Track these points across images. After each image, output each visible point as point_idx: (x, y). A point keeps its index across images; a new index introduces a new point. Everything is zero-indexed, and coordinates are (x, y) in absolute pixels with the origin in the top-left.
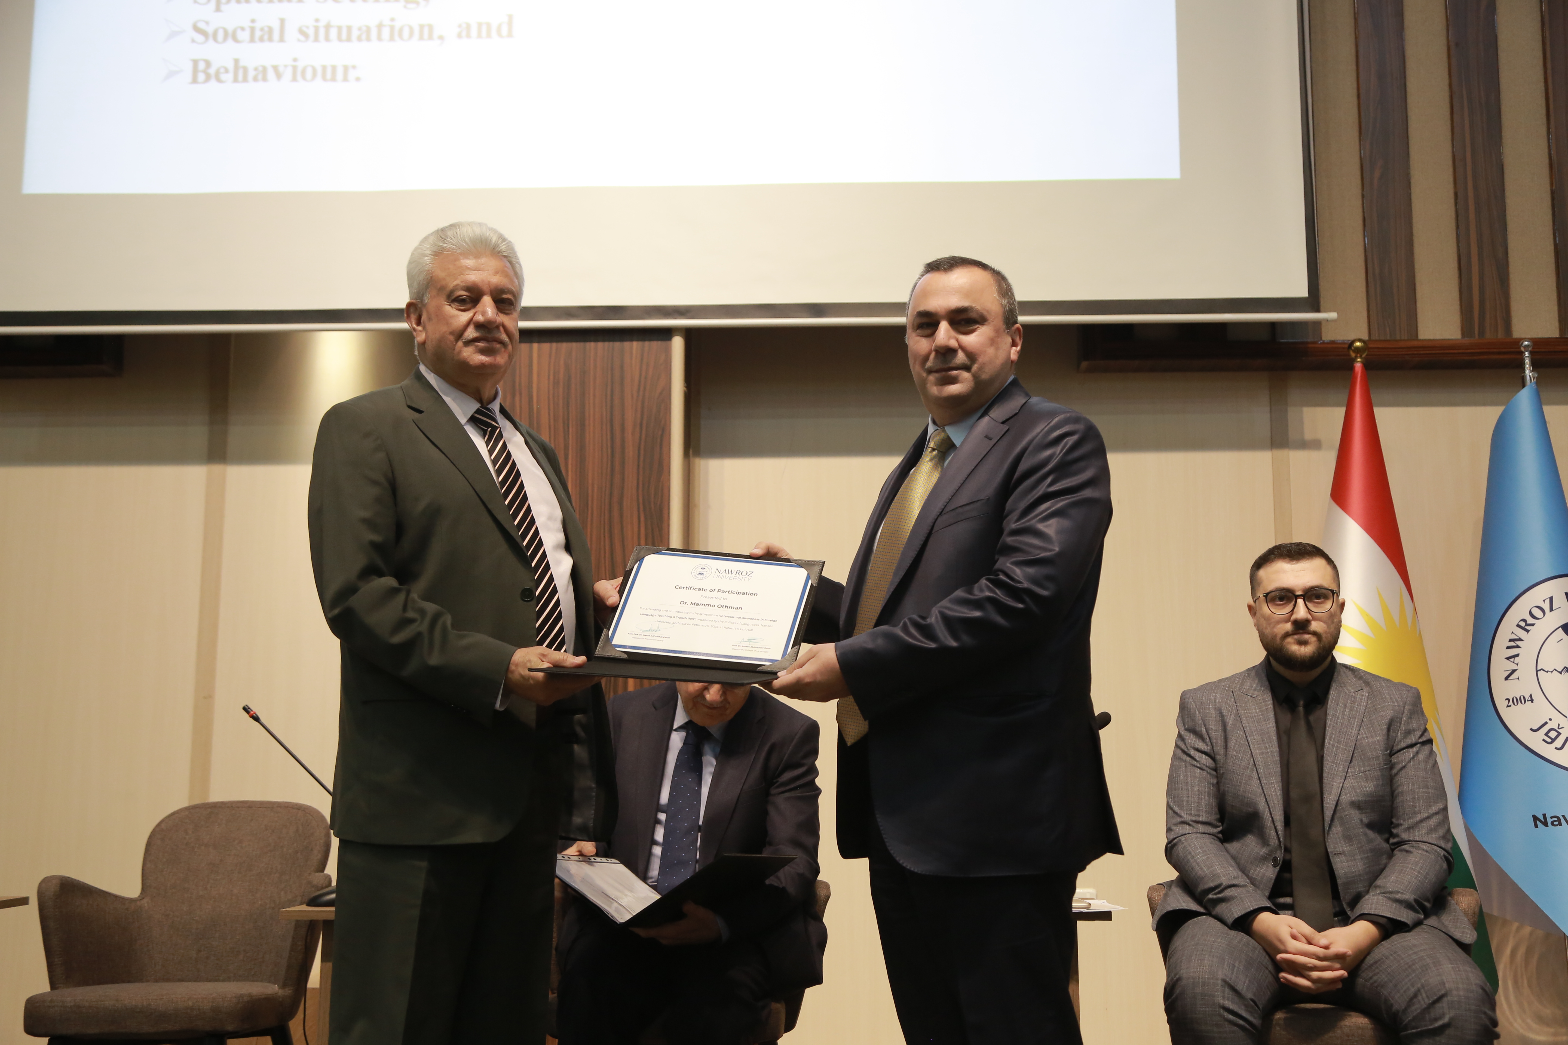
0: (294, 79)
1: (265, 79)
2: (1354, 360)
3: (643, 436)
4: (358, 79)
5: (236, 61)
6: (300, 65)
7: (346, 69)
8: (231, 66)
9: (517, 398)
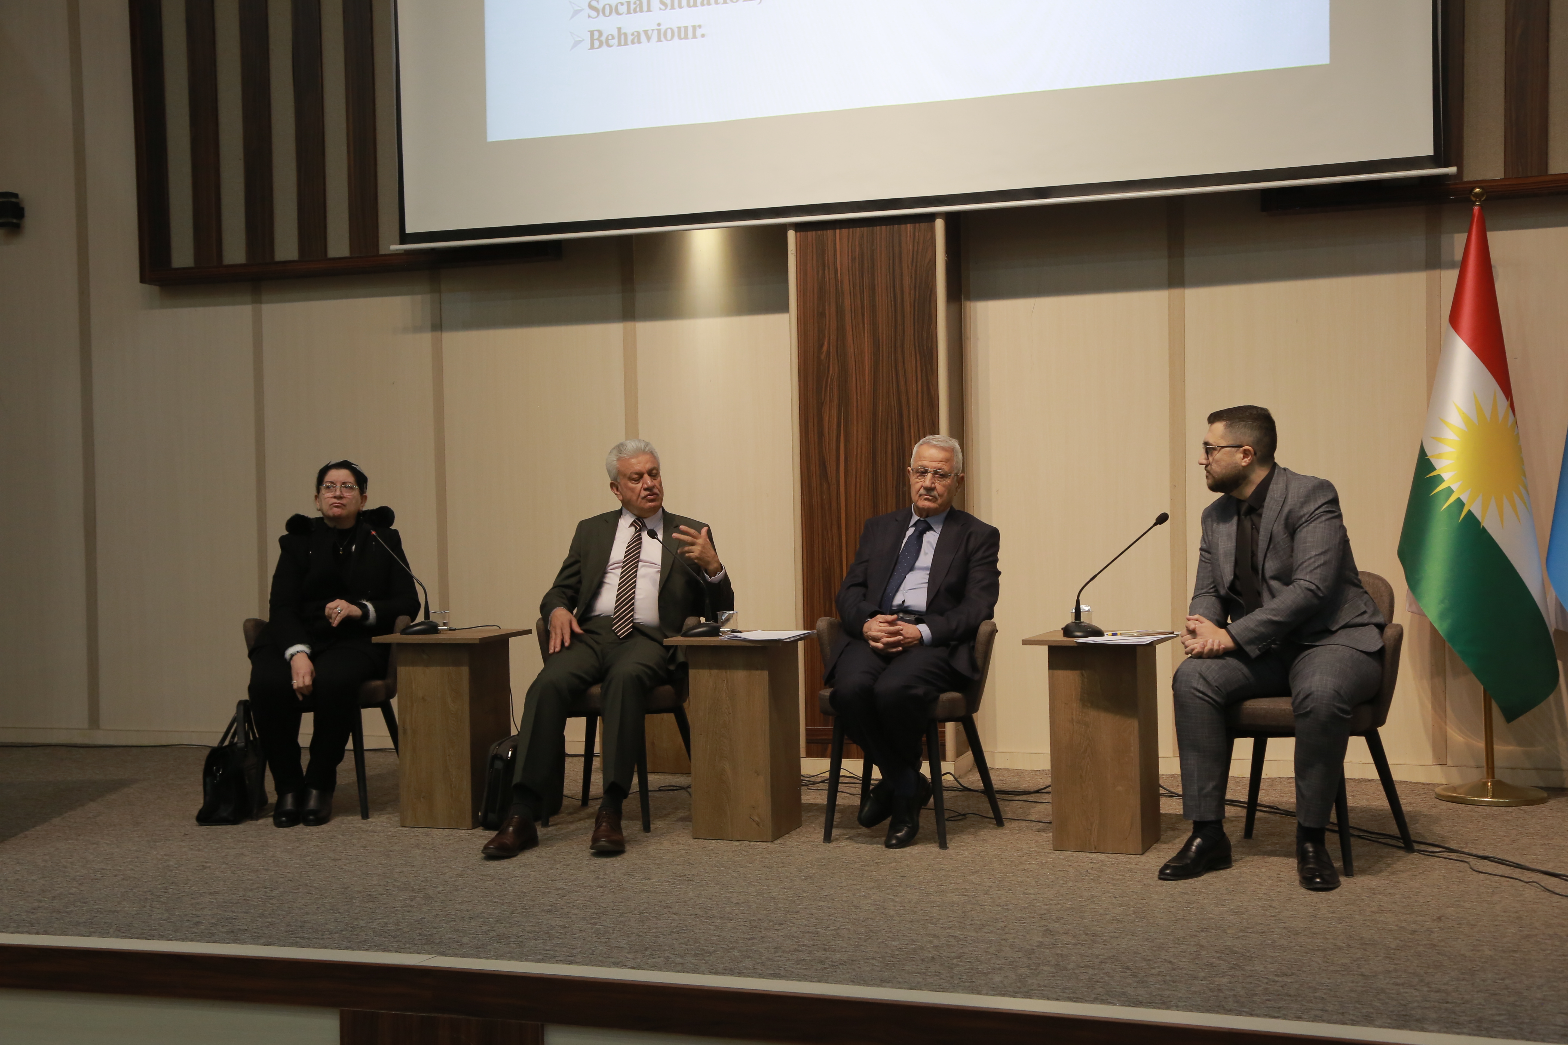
0: (659, 40)
1: (639, 42)
2: (1474, 203)
3: (917, 296)
4: (703, 36)
5: (619, 29)
6: (663, 28)
7: (694, 27)
8: (615, 33)
9: (826, 272)
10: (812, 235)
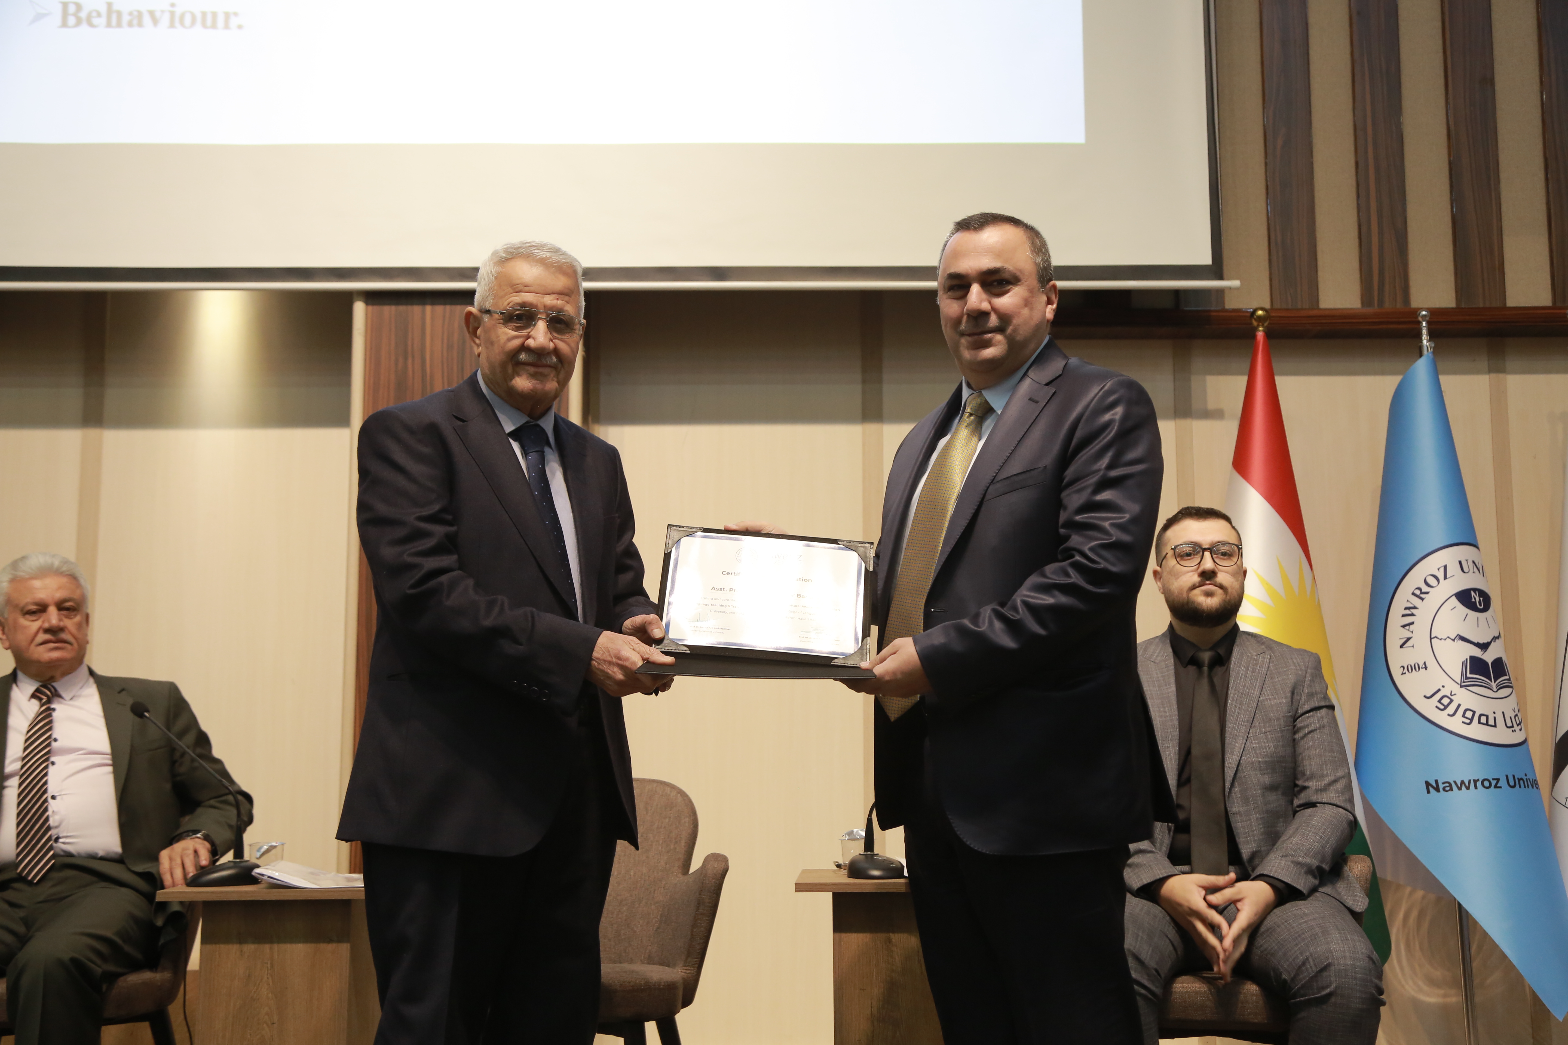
0: (172, 25)
1: (140, 25)
2: (1255, 329)
4: (240, 27)
5: (110, 5)
6: (178, 10)
7: (227, 15)
8: (103, 9)
10: (389, 311)
